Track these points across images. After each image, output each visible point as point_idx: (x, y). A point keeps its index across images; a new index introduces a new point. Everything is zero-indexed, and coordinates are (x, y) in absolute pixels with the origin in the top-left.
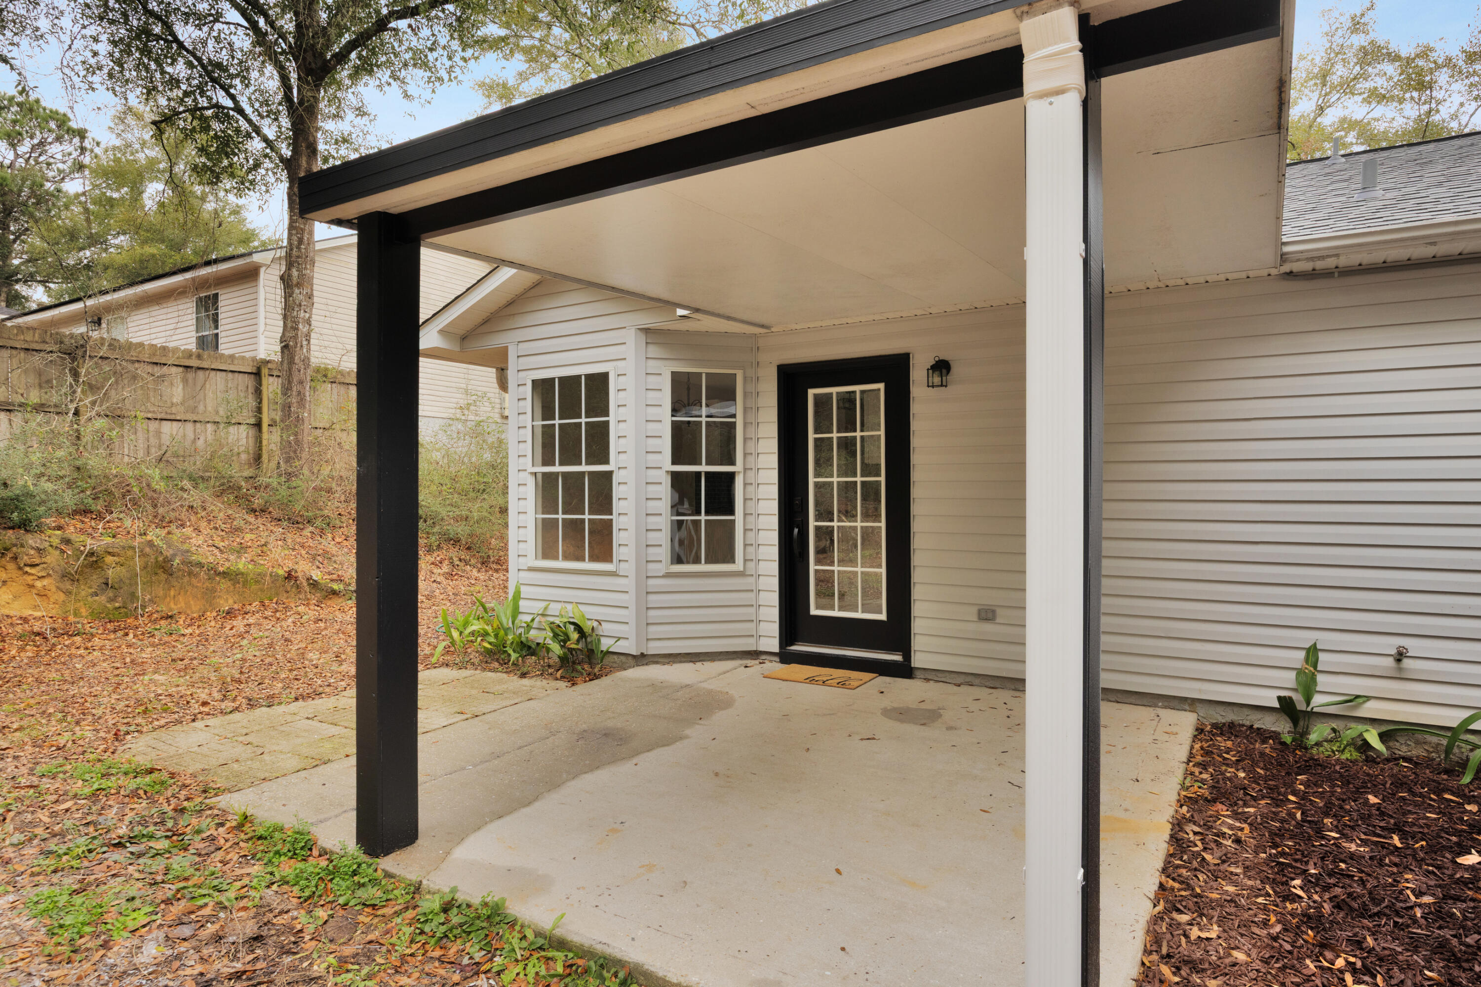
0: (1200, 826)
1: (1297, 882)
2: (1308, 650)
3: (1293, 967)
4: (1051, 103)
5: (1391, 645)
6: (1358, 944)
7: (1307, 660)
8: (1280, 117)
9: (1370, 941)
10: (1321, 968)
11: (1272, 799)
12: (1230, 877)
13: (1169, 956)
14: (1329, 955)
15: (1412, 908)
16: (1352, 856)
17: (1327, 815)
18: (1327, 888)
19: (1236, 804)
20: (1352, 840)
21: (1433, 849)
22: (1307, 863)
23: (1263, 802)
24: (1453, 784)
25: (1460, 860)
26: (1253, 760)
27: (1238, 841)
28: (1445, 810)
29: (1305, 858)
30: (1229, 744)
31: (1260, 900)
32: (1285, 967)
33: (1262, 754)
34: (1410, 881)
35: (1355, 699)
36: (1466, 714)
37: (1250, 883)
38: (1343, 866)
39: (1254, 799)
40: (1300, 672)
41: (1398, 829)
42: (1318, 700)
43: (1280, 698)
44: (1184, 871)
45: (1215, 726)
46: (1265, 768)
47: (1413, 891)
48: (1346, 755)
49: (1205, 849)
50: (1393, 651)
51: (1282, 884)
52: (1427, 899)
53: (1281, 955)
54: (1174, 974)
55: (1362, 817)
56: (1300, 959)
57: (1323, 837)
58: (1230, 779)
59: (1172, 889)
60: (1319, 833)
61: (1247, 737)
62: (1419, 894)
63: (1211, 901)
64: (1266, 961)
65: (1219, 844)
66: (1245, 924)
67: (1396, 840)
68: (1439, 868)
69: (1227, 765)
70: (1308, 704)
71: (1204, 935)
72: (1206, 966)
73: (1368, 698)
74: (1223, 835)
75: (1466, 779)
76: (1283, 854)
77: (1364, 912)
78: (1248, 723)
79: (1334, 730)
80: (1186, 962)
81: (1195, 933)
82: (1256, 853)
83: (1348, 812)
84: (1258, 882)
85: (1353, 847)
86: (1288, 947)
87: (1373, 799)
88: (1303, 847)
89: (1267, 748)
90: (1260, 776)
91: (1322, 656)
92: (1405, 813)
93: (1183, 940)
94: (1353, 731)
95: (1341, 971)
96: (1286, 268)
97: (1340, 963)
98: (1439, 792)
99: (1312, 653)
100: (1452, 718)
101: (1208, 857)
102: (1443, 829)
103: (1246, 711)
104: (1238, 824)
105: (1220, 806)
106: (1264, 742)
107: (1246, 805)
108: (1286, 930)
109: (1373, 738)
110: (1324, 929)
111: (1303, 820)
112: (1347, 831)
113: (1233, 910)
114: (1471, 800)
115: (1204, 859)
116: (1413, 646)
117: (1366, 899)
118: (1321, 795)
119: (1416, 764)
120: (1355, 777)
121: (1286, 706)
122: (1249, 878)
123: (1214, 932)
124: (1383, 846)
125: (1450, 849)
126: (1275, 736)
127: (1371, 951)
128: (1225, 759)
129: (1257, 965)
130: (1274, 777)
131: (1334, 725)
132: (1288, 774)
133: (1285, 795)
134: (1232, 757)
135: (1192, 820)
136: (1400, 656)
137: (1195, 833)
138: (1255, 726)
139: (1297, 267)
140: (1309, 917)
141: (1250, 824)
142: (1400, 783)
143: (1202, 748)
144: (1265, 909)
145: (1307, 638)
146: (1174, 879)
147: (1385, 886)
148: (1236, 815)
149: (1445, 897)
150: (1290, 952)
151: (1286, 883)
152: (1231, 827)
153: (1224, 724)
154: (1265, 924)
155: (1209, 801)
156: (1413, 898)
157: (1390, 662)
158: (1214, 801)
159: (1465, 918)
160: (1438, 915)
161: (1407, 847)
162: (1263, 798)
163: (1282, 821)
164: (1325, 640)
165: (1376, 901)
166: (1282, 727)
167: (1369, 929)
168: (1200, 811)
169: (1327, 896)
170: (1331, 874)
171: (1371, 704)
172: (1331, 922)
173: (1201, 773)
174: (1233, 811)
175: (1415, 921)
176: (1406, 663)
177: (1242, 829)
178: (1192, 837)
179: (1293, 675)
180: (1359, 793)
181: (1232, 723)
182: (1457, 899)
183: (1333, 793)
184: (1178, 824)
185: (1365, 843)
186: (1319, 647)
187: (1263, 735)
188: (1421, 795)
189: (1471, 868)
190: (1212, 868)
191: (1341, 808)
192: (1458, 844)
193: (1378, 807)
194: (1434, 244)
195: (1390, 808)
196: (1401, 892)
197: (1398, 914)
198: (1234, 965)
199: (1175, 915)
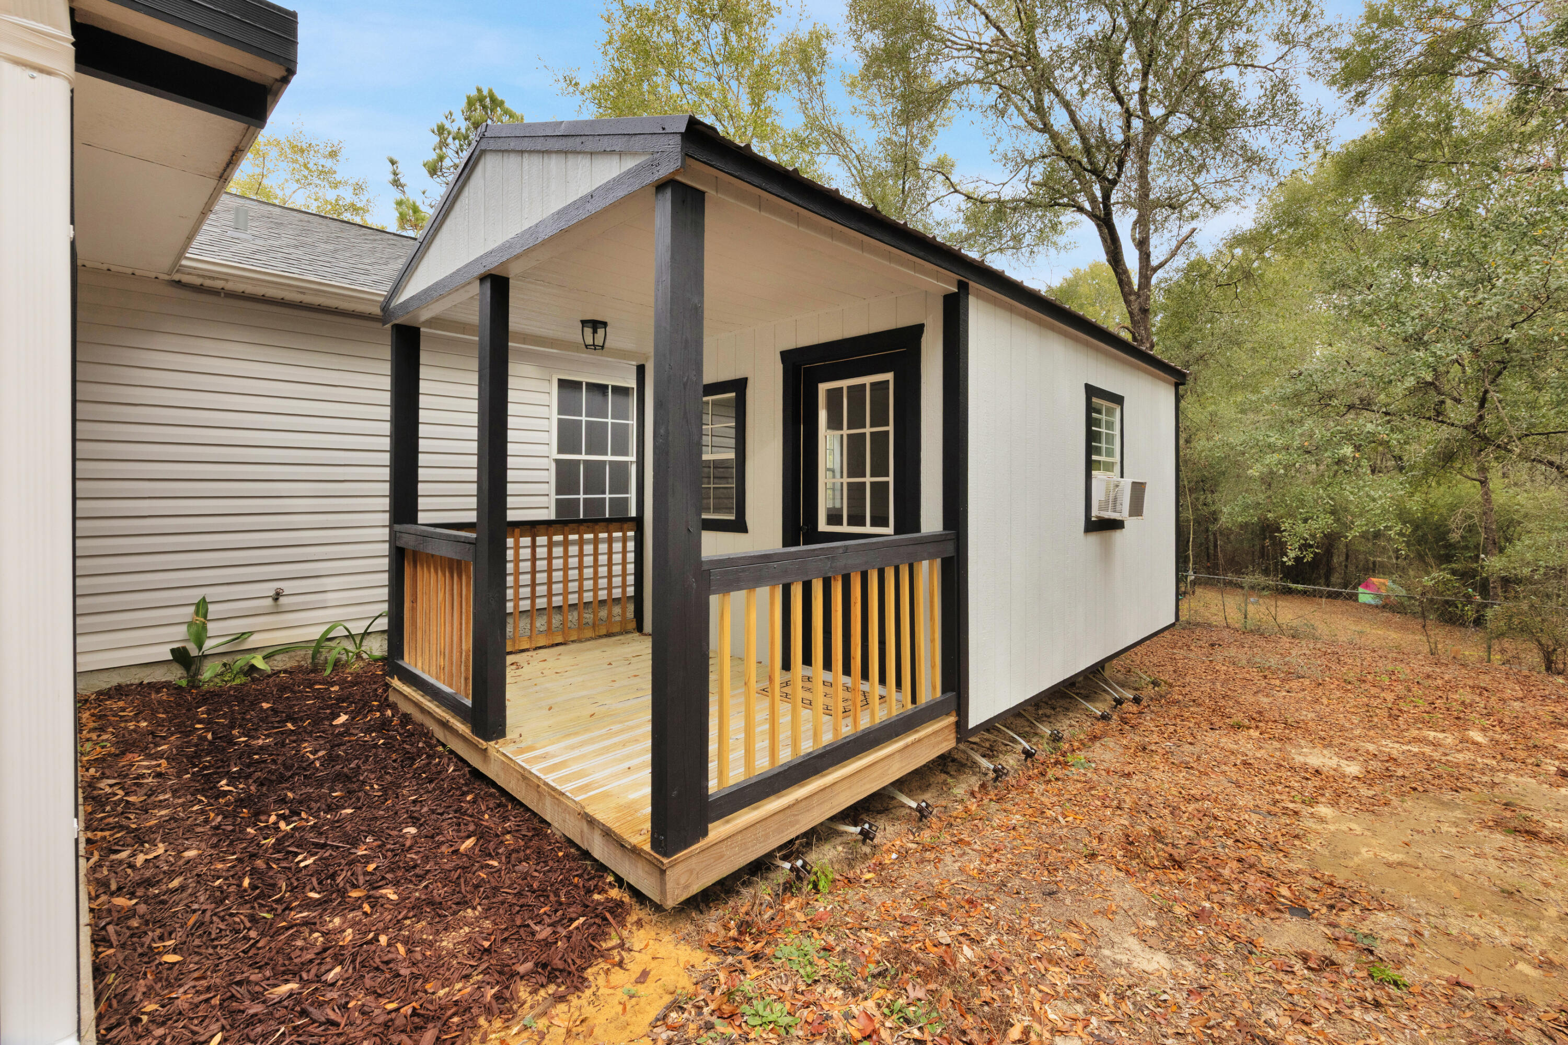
0: (114, 778)
1: (224, 782)
2: (198, 605)
3: (239, 839)
4: (33, 77)
5: (270, 588)
6: (283, 801)
7: (197, 613)
8: (225, 170)
9: (290, 795)
10: (261, 829)
11: (181, 732)
12: (161, 805)
13: (120, 889)
14: (263, 818)
15: (313, 762)
16: (262, 748)
17: (233, 728)
18: (249, 776)
19: (146, 748)
20: (259, 738)
21: (317, 722)
22: (229, 766)
23: (173, 738)
24: (319, 678)
25: (334, 723)
26: (152, 709)
27: (159, 775)
28: (318, 695)
29: (226, 762)
30: (121, 704)
31: (195, 808)
32: (232, 842)
33: (160, 702)
34: (307, 747)
35: (242, 636)
36: (324, 628)
37: (180, 801)
38: (256, 757)
39: (164, 738)
40: (190, 624)
41: (290, 718)
42: (208, 644)
43: (173, 651)
44: (111, 820)
45: (99, 693)
46: (166, 712)
47: (311, 752)
48: (237, 681)
49: (127, 794)
50: (272, 593)
51: (211, 789)
52: (321, 754)
53: (227, 835)
54: (130, 899)
55: (262, 720)
56: (243, 831)
57: (235, 744)
58: (134, 731)
59: (104, 838)
60: (231, 742)
61: (139, 693)
62: (314, 752)
63: (151, 827)
64: (214, 846)
65: (139, 785)
66: (190, 829)
67: (290, 726)
68: (323, 732)
69: (126, 721)
70: (200, 648)
71: (150, 856)
72: (162, 876)
73: (251, 633)
74: (143, 776)
75: (328, 672)
76: (206, 768)
77: (282, 779)
78: (137, 682)
79: (225, 665)
80: (139, 885)
81: (140, 859)
82: (179, 776)
83: (250, 720)
84: (189, 797)
85: (260, 742)
86: (230, 828)
87: (265, 705)
88: (220, 757)
89: (164, 695)
90: (163, 720)
91: (211, 608)
92: (291, 707)
93: (129, 871)
94: (241, 661)
95: (276, 823)
96: (177, 277)
97: (273, 818)
98: (311, 686)
99: (202, 607)
100: (315, 633)
101: (132, 799)
102: (320, 708)
103: (133, 670)
104: (154, 763)
105: (130, 756)
106: (158, 692)
107: (157, 745)
108: (225, 817)
109: (259, 662)
110: (255, 804)
111: (214, 738)
112: (253, 733)
113: (175, 825)
114: (333, 684)
115: (127, 802)
116: (287, 587)
117: (282, 769)
118: (224, 716)
119: (290, 673)
120: (248, 694)
121: (180, 656)
122: (179, 797)
123: (161, 849)
124: (282, 733)
125: (327, 718)
126: (167, 685)
127: (292, 801)
128: (121, 717)
129: (210, 851)
130: (176, 717)
131: (225, 661)
132: (189, 710)
133: (192, 725)
134: (129, 713)
135: (104, 776)
136: (277, 596)
137: (111, 786)
138: (146, 682)
139: (185, 279)
140: (242, 800)
141: (167, 759)
142: (283, 688)
143: (93, 715)
144: (202, 812)
145: (195, 595)
146: (102, 830)
147: (291, 758)
148: (149, 757)
149: (332, 747)
150: (233, 831)
151: (215, 787)
152: (148, 768)
153: (110, 689)
154: (206, 821)
155: (117, 755)
156: (312, 757)
157: (270, 601)
158: (123, 753)
159: (347, 754)
160: (331, 759)
161: (299, 727)
162: (172, 735)
163: (196, 745)
164: (211, 594)
165: (288, 768)
166: (176, 675)
167: (287, 788)
168: (110, 767)
169: (251, 781)
170: (249, 766)
171: (254, 637)
172: (259, 797)
173: (99, 736)
174: (146, 755)
175: (317, 769)
176: (282, 600)
177: (159, 765)
178: (108, 790)
179: (184, 628)
180: (254, 704)
181: (119, 685)
182: (339, 745)
183: (233, 712)
184: (89, 786)
185: (268, 736)
186: (208, 600)
187: (156, 687)
188: (300, 692)
189: (343, 725)
190: (139, 805)
191: (243, 719)
192: (332, 713)
193: (272, 709)
194: (304, 293)
195: (280, 707)
196: (303, 756)
197: (305, 769)
198: (188, 862)
199: (113, 857)
